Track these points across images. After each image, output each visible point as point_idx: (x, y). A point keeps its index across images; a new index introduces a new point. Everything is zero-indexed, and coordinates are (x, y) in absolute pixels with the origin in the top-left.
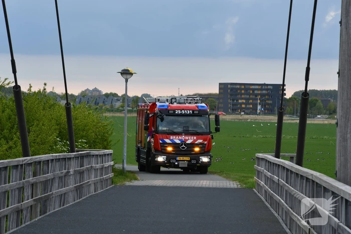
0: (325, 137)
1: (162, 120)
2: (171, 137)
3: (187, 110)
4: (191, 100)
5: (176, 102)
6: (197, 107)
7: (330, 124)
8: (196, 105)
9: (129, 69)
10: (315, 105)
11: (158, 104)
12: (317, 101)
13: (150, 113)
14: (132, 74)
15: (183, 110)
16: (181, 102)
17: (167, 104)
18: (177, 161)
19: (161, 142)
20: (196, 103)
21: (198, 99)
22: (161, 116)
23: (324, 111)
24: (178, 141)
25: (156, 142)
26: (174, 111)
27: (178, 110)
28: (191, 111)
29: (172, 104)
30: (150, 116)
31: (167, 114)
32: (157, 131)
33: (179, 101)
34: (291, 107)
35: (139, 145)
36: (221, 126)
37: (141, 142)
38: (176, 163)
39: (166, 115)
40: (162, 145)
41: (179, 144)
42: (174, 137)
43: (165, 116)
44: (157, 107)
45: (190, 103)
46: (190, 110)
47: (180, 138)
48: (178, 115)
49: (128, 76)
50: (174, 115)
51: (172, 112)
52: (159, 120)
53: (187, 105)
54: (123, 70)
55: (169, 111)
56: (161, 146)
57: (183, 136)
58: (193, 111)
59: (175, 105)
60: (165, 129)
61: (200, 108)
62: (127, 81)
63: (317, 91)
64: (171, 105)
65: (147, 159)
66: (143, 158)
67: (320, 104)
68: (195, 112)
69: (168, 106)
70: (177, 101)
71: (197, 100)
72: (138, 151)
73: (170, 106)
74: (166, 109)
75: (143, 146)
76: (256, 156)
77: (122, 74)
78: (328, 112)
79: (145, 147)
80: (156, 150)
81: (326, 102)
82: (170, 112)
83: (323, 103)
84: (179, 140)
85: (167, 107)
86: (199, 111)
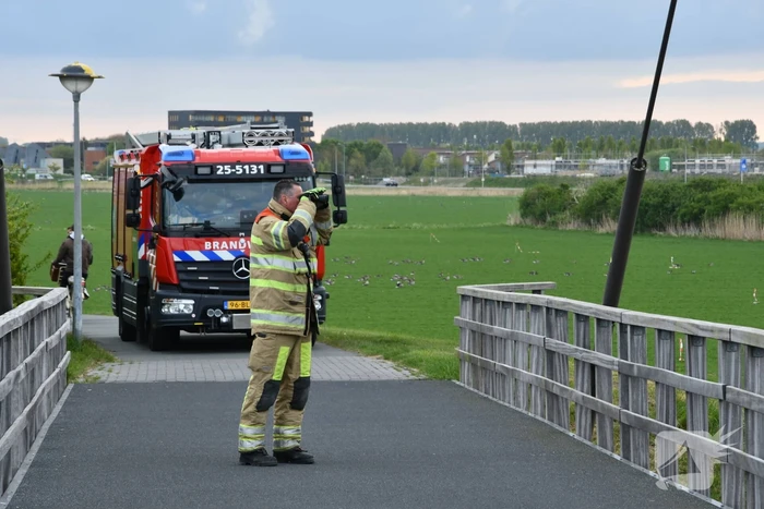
0: (414, 225)
1: (178, 194)
2: (208, 245)
3: (249, 164)
4: (264, 135)
5: (220, 141)
6: (279, 153)
7: (413, 195)
8: (276, 148)
9: (83, 66)
10: (376, 155)
11: (165, 148)
12: (380, 147)
13: (144, 177)
14: (90, 79)
15: (239, 163)
16: (233, 142)
17: (192, 147)
18: (227, 312)
19: (176, 259)
20: (277, 144)
21: (283, 131)
22: (173, 182)
23: (396, 169)
24: (226, 256)
25: (163, 259)
26: (213, 168)
27: (223, 165)
28: (261, 167)
29: (208, 148)
30: (143, 183)
31: (194, 177)
32: (163, 230)
33: (229, 140)
34: (326, 162)
35: (120, 268)
36: (349, 209)
37: (124, 259)
38: (224, 320)
39: (190, 181)
40: (181, 267)
41: (232, 262)
42: (216, 244)
43: (185, 184)
44: (163, 157)
45: (260, 144)
46: (258, 164)
47: (233, 245)
48: (225, 180)
49: (81, 85)
50: (212, 179)
51: (206, 171)
52: (169, 196)
53: (252, 149)
54: (65, 70)
55: (196, 168)
56: (178, 272)
57: (242, 240)
58: (268, 167)
59: (218, 149)
60: (189, 220)
61: (286, 157)
62: (77, 97)
63: (373, 126)
64: (204, 150)
65: (140, 308)
66: (130, 306)
67: (386, 153)
68: (274, 169)
69: (194, 155)
70: (225, 141)
71: (281, 135)
72: (118, 284)
73: (198, 153)
74: (189, 163)
75: (129, 270)
76: (459, 292)
77: (62, 78)
78: (403, 171)
79: (132, 275)
80: (165, 284)
81: (397, 149)
82: (201, 171)
83: (392, 152)
84: (230, 251)
85: (190, 158)
86: (287, 164)
